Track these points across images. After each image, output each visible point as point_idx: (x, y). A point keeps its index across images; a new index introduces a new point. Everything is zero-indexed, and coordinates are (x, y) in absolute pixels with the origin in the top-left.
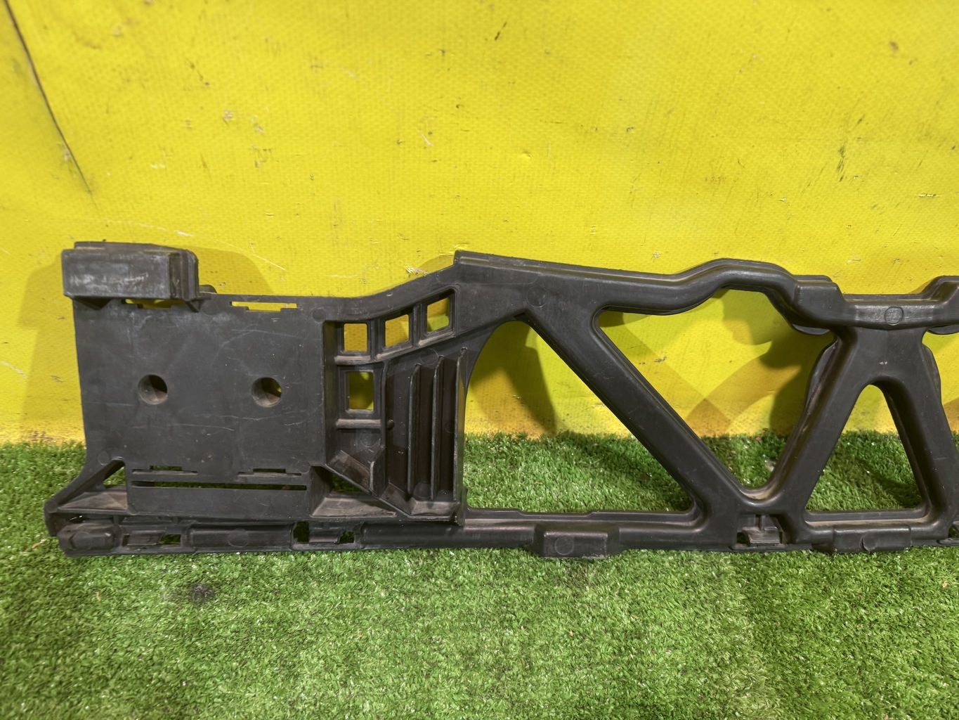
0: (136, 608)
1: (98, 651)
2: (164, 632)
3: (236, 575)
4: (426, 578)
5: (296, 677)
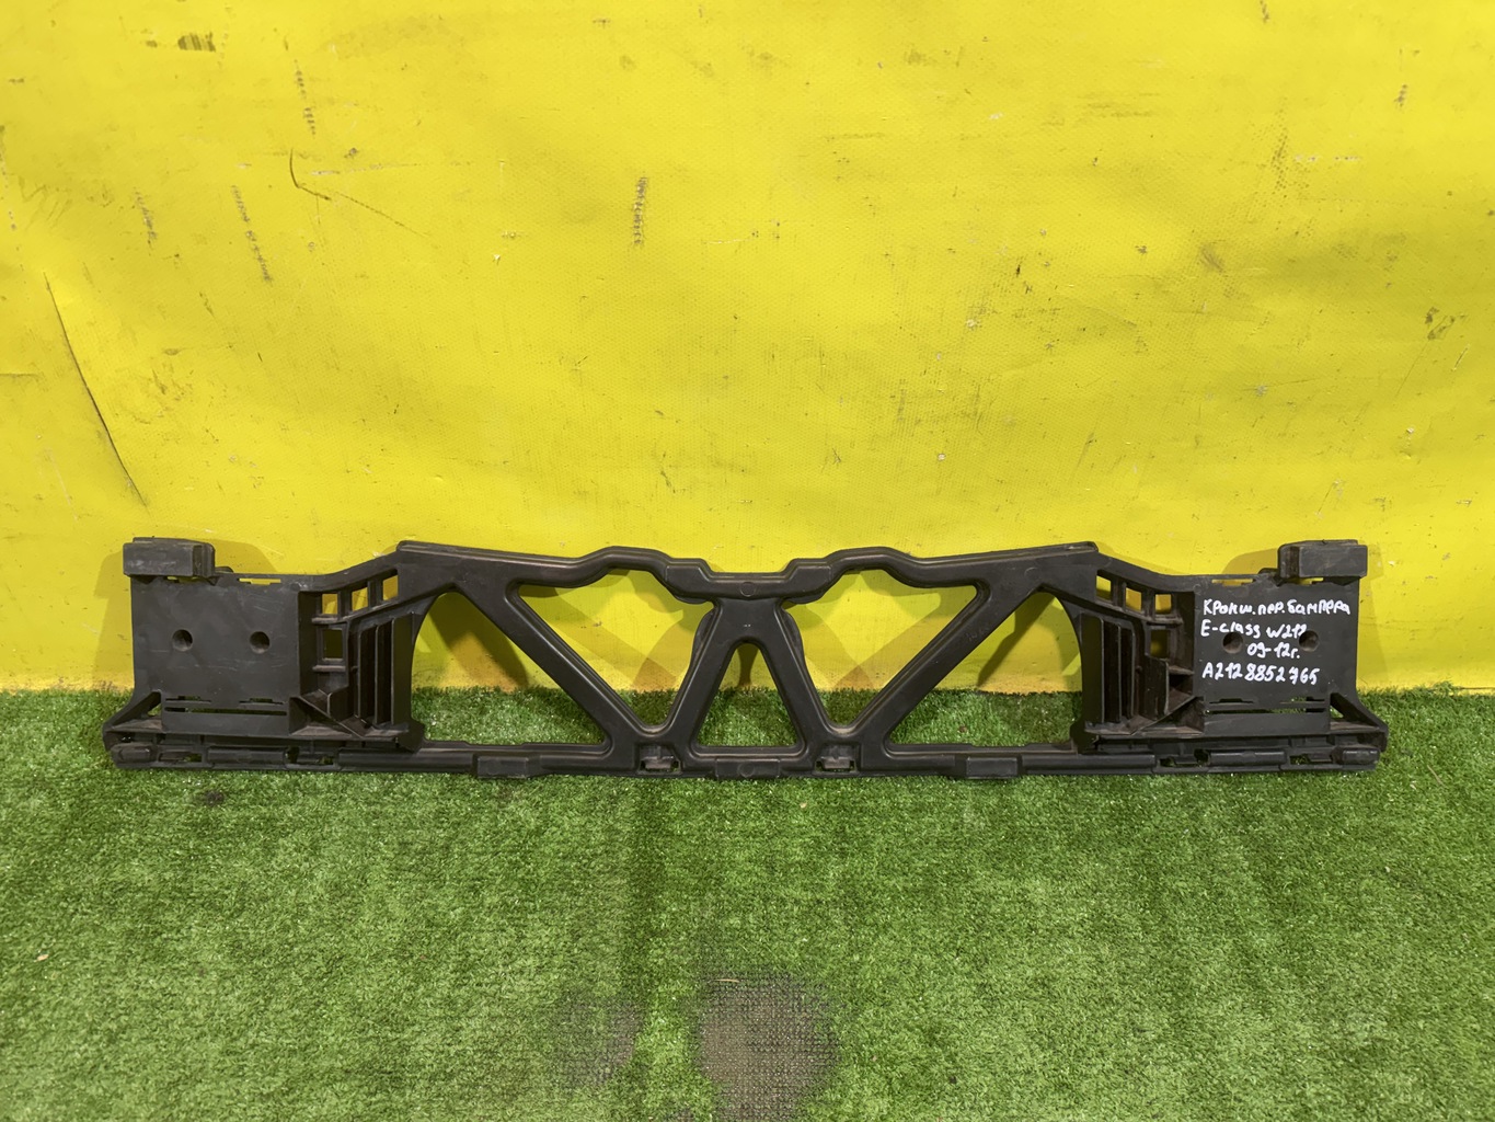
0: (165, 807)
2: (183, 824)
3: (243, 787)
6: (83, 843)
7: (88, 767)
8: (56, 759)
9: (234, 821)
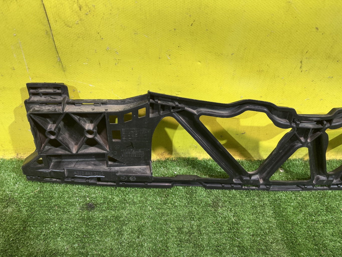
0: (69, 212)
1: (57, 225)
2: (78, 219)
3: (102, 201)
4: (165, 204)
5: (122, 235)
6: (34, 229)
7: (32, 192)
9: (101, 218)
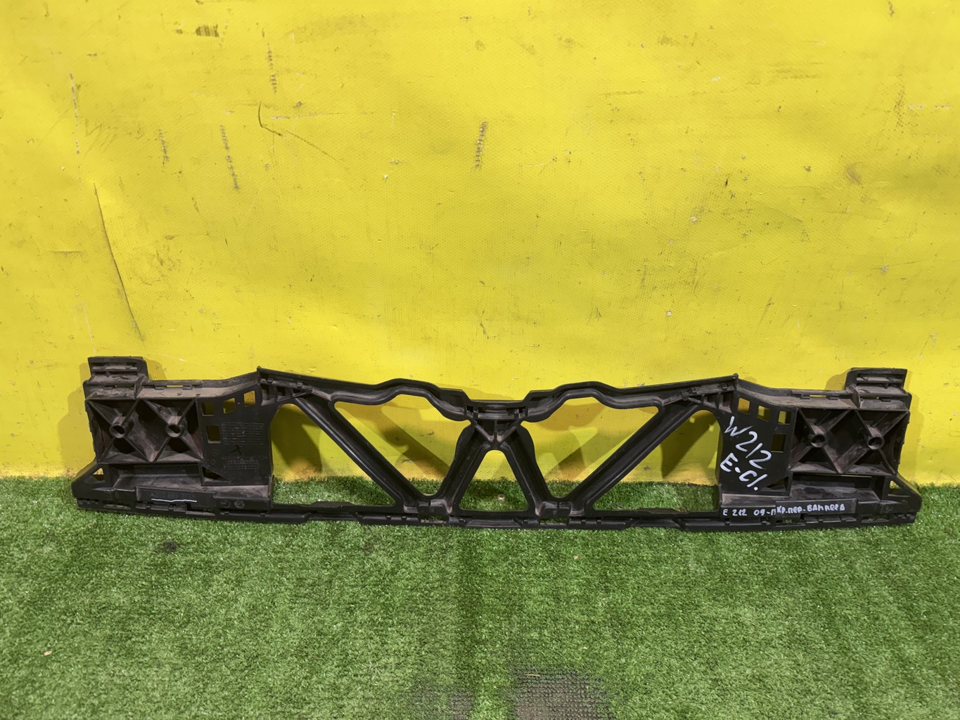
0: (136, 554)
1: (113, 571)
3: (189, 541)
5: (210, 585)
6: (79, 576)
7: (84, 526)
8: (62, 521)
9: (183, 563)
